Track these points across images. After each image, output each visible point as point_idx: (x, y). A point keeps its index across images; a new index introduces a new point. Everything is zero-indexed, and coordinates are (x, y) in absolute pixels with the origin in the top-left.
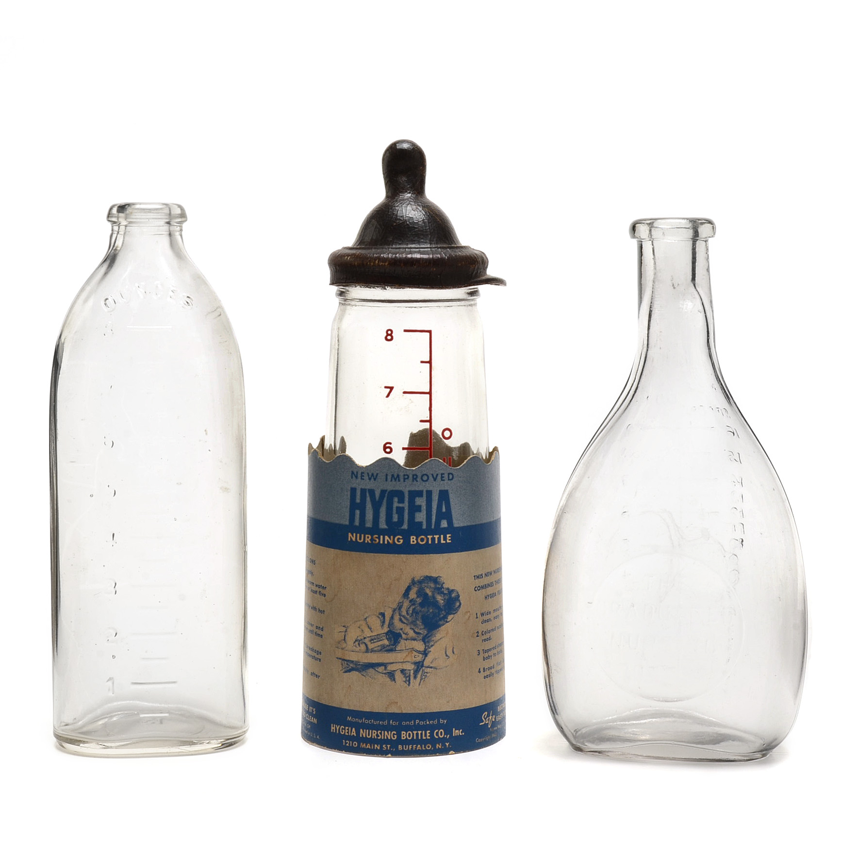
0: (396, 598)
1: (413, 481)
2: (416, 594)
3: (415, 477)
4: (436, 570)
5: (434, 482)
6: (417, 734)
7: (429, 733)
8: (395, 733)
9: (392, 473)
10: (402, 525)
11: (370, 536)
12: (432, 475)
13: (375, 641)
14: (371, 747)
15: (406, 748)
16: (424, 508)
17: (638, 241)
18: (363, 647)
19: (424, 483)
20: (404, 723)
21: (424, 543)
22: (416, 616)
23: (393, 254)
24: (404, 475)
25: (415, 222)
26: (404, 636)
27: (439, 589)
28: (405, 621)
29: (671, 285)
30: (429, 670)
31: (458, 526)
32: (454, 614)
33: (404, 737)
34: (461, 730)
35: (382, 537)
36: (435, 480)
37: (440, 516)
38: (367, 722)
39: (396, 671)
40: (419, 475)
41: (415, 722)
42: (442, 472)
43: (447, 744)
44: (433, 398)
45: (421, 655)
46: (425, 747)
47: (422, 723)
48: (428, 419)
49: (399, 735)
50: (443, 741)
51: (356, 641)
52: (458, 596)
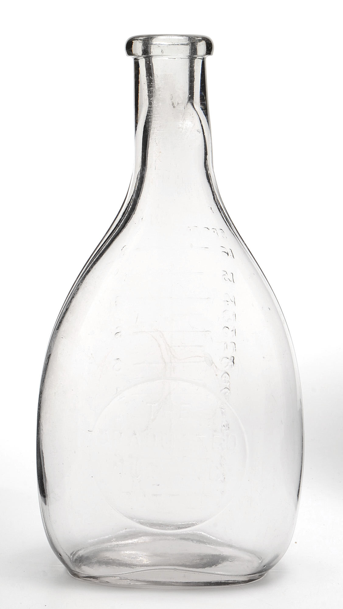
17: (135, 59)
29: (171, 104)
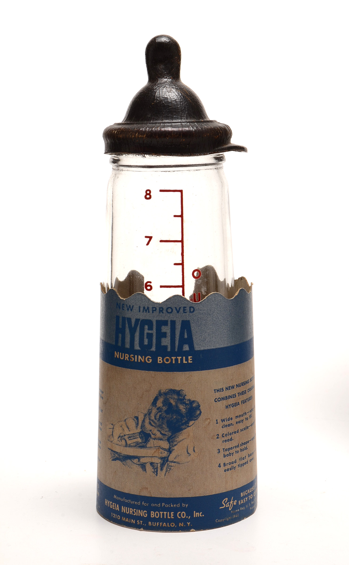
0: (146, 406)
1: (160, 313)
2: (163, 403)
3: (161, 309)
4: (179, 385)
5: (178, 314)
6: (163, 514)
7: (173, 514)
8: (146, 512)
9: (144, 306)
10: (151, 348)
11: (128, 355)
12: (176, 308)
13: (131, 438)
14: (129, 521)
15: (154, 524)
16: (169, 334)
18: (123, 442)
19: (168, 315)
20: (153, 505)
21: (169, 362)
22: (162, 420)
23: (150, 127)
24: (153, 308)
25: (169, 101)
26: (152, 436)
27: (181, 400)
28: (154, 425)
30: (173, 464)
31: (198, 349)
32: (195, 420)
33: (153, 516)
34: (201, 513)
35: (136, 356)
36: (178, 312)
37: (182, 341)
38: (127, 501)
39: (147, 463)
40: (165, 308)
41: (161, 505)
42: (184, 305)
43: (189, 524)
44: (184, 245)
45: (166, 452)
46: (169, 525)
47: (167, 506)
48: (181, 262)
49: (149, 514)
50: (185, 521)
51: (119, 437)
52: (199, 406)
